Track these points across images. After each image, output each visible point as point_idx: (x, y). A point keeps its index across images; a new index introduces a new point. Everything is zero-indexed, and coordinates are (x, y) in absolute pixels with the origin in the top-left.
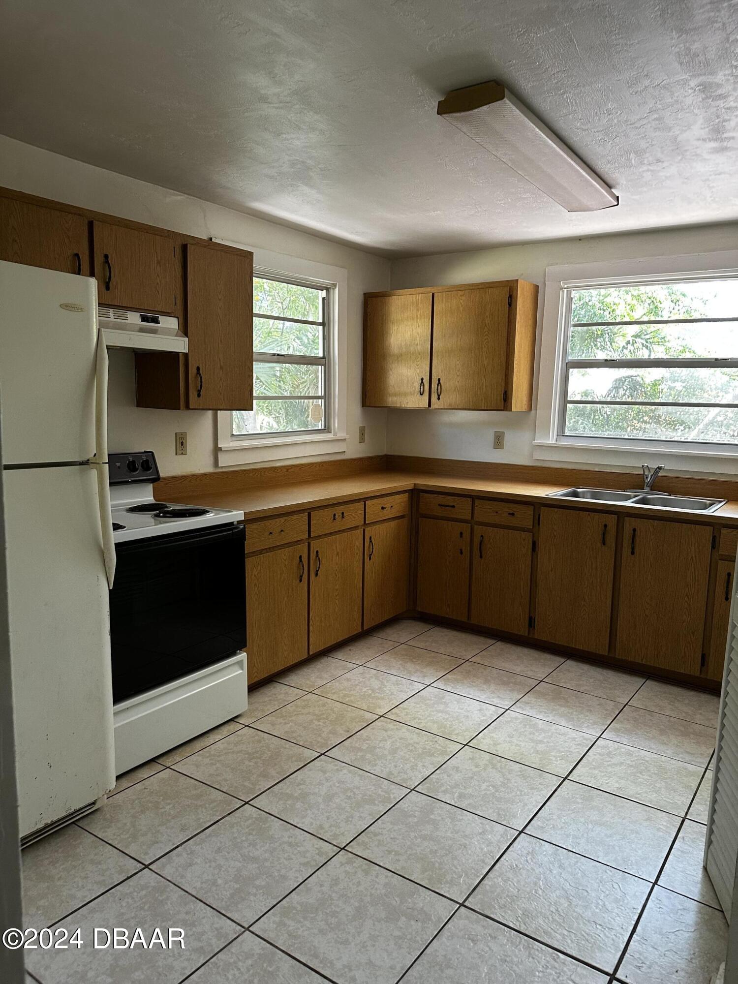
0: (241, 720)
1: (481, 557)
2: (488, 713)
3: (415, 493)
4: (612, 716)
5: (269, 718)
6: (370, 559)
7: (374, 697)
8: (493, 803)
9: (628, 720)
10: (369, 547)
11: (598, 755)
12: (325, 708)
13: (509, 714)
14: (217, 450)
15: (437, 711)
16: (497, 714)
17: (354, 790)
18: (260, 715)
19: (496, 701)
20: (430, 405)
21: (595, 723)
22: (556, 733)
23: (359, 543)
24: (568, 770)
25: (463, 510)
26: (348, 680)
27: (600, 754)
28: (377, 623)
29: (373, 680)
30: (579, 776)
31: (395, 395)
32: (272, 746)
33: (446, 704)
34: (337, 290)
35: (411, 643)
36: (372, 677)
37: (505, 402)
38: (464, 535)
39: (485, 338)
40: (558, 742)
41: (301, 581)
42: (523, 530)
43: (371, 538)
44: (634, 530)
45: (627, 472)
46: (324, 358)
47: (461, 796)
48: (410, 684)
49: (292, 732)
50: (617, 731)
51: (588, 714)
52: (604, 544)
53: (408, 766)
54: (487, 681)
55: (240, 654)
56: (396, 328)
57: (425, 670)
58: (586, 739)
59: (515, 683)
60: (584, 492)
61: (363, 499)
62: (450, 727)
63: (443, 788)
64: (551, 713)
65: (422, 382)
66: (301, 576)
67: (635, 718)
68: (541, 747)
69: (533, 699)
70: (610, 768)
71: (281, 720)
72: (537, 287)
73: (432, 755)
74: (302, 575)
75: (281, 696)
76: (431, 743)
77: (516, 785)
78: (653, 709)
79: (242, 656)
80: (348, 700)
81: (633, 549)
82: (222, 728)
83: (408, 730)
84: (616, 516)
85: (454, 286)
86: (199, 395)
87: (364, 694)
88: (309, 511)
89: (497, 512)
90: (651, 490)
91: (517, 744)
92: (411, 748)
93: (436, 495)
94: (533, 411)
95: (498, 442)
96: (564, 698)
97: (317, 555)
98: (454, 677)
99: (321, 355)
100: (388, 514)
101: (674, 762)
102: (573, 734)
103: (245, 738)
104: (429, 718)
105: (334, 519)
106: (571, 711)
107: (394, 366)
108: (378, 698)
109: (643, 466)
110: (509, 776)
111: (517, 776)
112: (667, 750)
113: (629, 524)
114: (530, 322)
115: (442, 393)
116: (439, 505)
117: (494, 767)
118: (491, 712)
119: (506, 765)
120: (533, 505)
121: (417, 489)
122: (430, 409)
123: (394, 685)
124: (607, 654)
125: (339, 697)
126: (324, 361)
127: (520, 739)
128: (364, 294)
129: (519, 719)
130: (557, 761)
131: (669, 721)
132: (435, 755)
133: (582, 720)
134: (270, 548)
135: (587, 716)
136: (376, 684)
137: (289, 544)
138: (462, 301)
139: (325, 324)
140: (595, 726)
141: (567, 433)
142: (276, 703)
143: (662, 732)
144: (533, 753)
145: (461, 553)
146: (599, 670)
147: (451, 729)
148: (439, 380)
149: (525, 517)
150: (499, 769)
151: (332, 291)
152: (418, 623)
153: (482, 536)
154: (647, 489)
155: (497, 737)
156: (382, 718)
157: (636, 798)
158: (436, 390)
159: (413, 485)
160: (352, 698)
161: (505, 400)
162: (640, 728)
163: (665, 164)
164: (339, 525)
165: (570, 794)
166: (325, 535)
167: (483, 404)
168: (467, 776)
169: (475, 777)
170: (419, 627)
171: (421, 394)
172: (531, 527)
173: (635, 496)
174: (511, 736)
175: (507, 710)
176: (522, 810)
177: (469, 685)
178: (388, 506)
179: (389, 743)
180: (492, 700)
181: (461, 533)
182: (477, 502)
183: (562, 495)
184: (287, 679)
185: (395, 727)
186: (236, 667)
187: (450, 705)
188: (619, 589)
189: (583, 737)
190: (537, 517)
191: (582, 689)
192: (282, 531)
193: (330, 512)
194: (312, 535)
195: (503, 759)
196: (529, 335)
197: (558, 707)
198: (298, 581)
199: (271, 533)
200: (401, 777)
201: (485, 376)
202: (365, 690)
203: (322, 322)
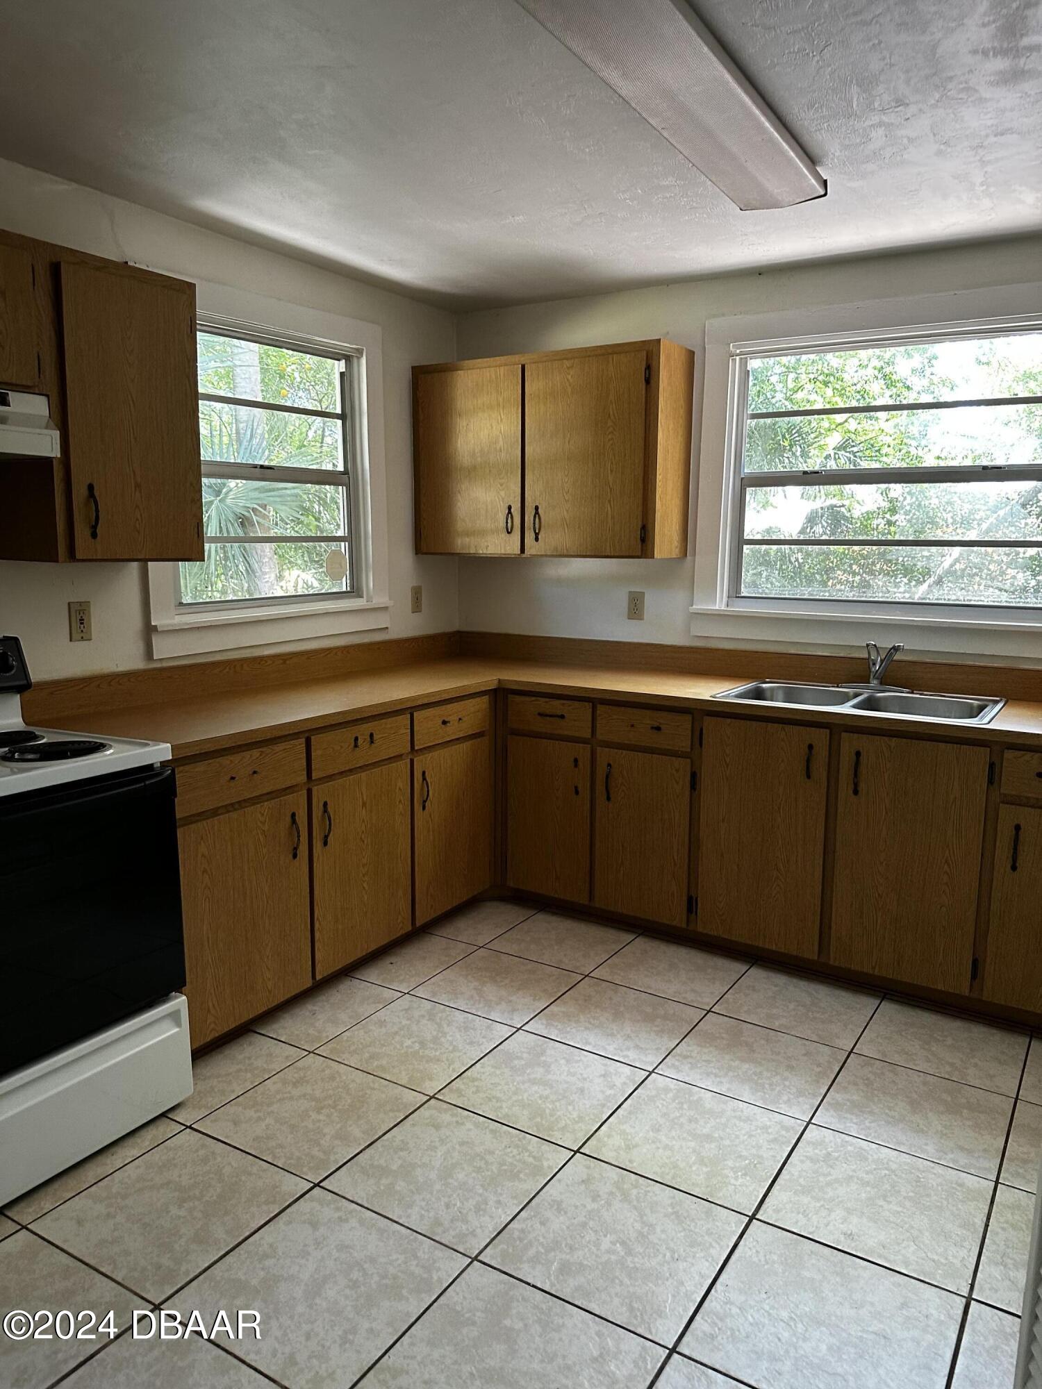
0: (180, 1116)
1: (609, 799)
2: (618, 1082)
3: (500, 696)
4: (828, 1077)
5: (230, 1109)
6: (424, 808)
7: (423, 1057)
8: (621, 1283)
9: (856, 1084)
10: (422, 789)
11: (808, 1163)
12: (334, 1084)
13: (654, 1081)
14: (149, 630)
15: (530, 1080)
16: (634, 1082)
17: (366, 1266)
18: (215, 1102)
19: (632, 1056)
20: (523, 550)
21: (800, 1093)
22: (735, 1117)
23: (403, 784)
24: (757, 1197)
25: (577, 721)
26: (382, 1023)
27: (811, 1159)
28: (439, 913)
29: (424, 1021)
30: (777, 1211)
31: (468, 534)
32: (227, 1170)
33: (547, 1066)
34: (364, 360)
35: (496, 945)
36: (423, 1016)
37: (643, 543)
38: (580, 763)
39: (610, 437)
40: (737, 1137)
41: (295, 856)
42: (675, 754)
43: (424, 773)
44: (858, 754)
45: (842, 655)
46: (346, 472)
47: (565, 1269)
48: (488, 1027)
49: (268, 1138)
50: (837, 1106)
51: (786, 1074)
52: (809, 777)
53: (471, 1203)
54: (617, 1016)
55: (176, 998)
56: (465, 424)
57: (514, 998)
58: (787, 1129)
59: (665, 1017)
60: (772, 689)
61: (409, 710)
62: (551, 1115)
63: (531, 1252)
64: (726, 1074)
65: (510, 512)
66: (295, 849)
67: (867, 1079)
68: (710, 1149)
69: (695, 1047)
70: (829, 1190)
71: (251, 1113)
72: (691, 355)
73: (515, 1176)
74: (298, 845)
75: (259, 1063)
76: (515, 1151)
77: (663, 1236)
78: (896, 1059)
79: (179, 1002)
80: (377, 1067)
81: (856, 785)
82: (143, 1133)
83: (477, 1125)
84: (828, 731)
85: (557, 353)
86: (94, 535)
87: (406, 1052)
88: (307, 735)
89: (632, 726)
90: (881, 683)
91: (667, 1145)
92: (478, 1163)
93: (533, 698)
94: (689, 557)
95: (635, 609)
96: (747, 1044)
97: (325, 811)
98: (563, 1009)
99: (341, 468)
100: (453, 731)
101: (939, 1170)
102: (763, 1118)
103: (180, 1153)
104: (514, 1098)
105: (356, 746)
106: (758, 1070)
107: (463, 487)
108: (430, 1060)
109: (868, 645)
110: (652, 1218)
111: (665, 1216)
112: (926, 1144)
113: (849, 743)
114: (682, 412)
115: (542, 529)
116: (540, 714)
117: (626, 1198)
118: (624, 1077)
119: (647, 1192)
120: (690, 713)
121: (504, 689)
122: (524, 556)
123: (460, 1031)
124: (816, 958)
125: (361, 1060)
126: (345, 478)
127: (673, 1133)
128: (413, 368)
129: (671, 1090)
130: (736, 1178)
131: (925, 1083)
132: (521, 1175)
133: (778, 1088)
134: (232, 805)
135: (786, 1079)
136: (429, 1030)
137: (271, 795)
138: (569, 377)
139: (345, 417)
140: (801, 1099)
141: (744, 592)
142: (249, 1075)
143: (914, 1105)
144: (694, 1163)
145: (577, 792)
146: (803, 984)
147: (552, 1119)
148: (537, 508)
149: (678, 733)
150: (635, 1203)
151: (355, 360)
152: (509, 907)
153: (609, 765)
154: (874, 683)
155: (633, 1131)
156: (433, 1101)
157: (880, 1256)
158: (532, 525)
159: (496, 682)
160: (384, 1062)
161: (643, 540)
162: (876, 1099)
163: (913, 109)
164: (366, 754)
165: (762, 1254)
166: (342, 773)
167: (608, 548)
168: (575, 1221)
169: (591, 1223)
170: (509, 914)
171: (508, 533)
172: (689, 750)
173: (856, 695)
174: (656, 1129)
175: (651, 1073)
176: (674, 1296)
177: (587, 1025)
178: (453, 719)
179: (439, 1154)
180: (625, 1053)
181: (576, 761)
182: (601, 709)
183: (738, 696)
184: (275, 1026)
185: (454, 1119)
186: (167, 1024)
187: (553, 1067)
188: (834, 852)
189: (780, 1123)
190: (697, 733)
191: (776, 1025)
192: (255, 772)
193: (347, 734)
194: (314, 776)
195: (642, 1180)
196: (681, 431)
197: (737, 1063)
198: (291, 856)
199: (233, 778)
200: (455, 1230)
201: (609, 501)
202: (408, 1043)
203: (340, 413)
